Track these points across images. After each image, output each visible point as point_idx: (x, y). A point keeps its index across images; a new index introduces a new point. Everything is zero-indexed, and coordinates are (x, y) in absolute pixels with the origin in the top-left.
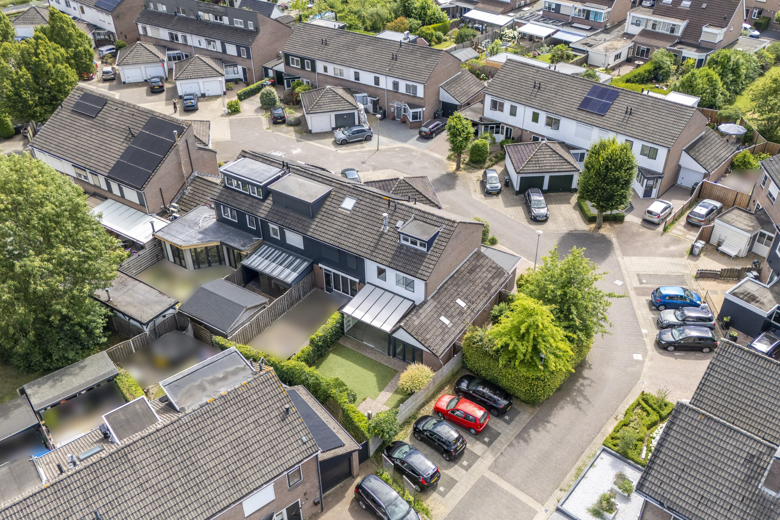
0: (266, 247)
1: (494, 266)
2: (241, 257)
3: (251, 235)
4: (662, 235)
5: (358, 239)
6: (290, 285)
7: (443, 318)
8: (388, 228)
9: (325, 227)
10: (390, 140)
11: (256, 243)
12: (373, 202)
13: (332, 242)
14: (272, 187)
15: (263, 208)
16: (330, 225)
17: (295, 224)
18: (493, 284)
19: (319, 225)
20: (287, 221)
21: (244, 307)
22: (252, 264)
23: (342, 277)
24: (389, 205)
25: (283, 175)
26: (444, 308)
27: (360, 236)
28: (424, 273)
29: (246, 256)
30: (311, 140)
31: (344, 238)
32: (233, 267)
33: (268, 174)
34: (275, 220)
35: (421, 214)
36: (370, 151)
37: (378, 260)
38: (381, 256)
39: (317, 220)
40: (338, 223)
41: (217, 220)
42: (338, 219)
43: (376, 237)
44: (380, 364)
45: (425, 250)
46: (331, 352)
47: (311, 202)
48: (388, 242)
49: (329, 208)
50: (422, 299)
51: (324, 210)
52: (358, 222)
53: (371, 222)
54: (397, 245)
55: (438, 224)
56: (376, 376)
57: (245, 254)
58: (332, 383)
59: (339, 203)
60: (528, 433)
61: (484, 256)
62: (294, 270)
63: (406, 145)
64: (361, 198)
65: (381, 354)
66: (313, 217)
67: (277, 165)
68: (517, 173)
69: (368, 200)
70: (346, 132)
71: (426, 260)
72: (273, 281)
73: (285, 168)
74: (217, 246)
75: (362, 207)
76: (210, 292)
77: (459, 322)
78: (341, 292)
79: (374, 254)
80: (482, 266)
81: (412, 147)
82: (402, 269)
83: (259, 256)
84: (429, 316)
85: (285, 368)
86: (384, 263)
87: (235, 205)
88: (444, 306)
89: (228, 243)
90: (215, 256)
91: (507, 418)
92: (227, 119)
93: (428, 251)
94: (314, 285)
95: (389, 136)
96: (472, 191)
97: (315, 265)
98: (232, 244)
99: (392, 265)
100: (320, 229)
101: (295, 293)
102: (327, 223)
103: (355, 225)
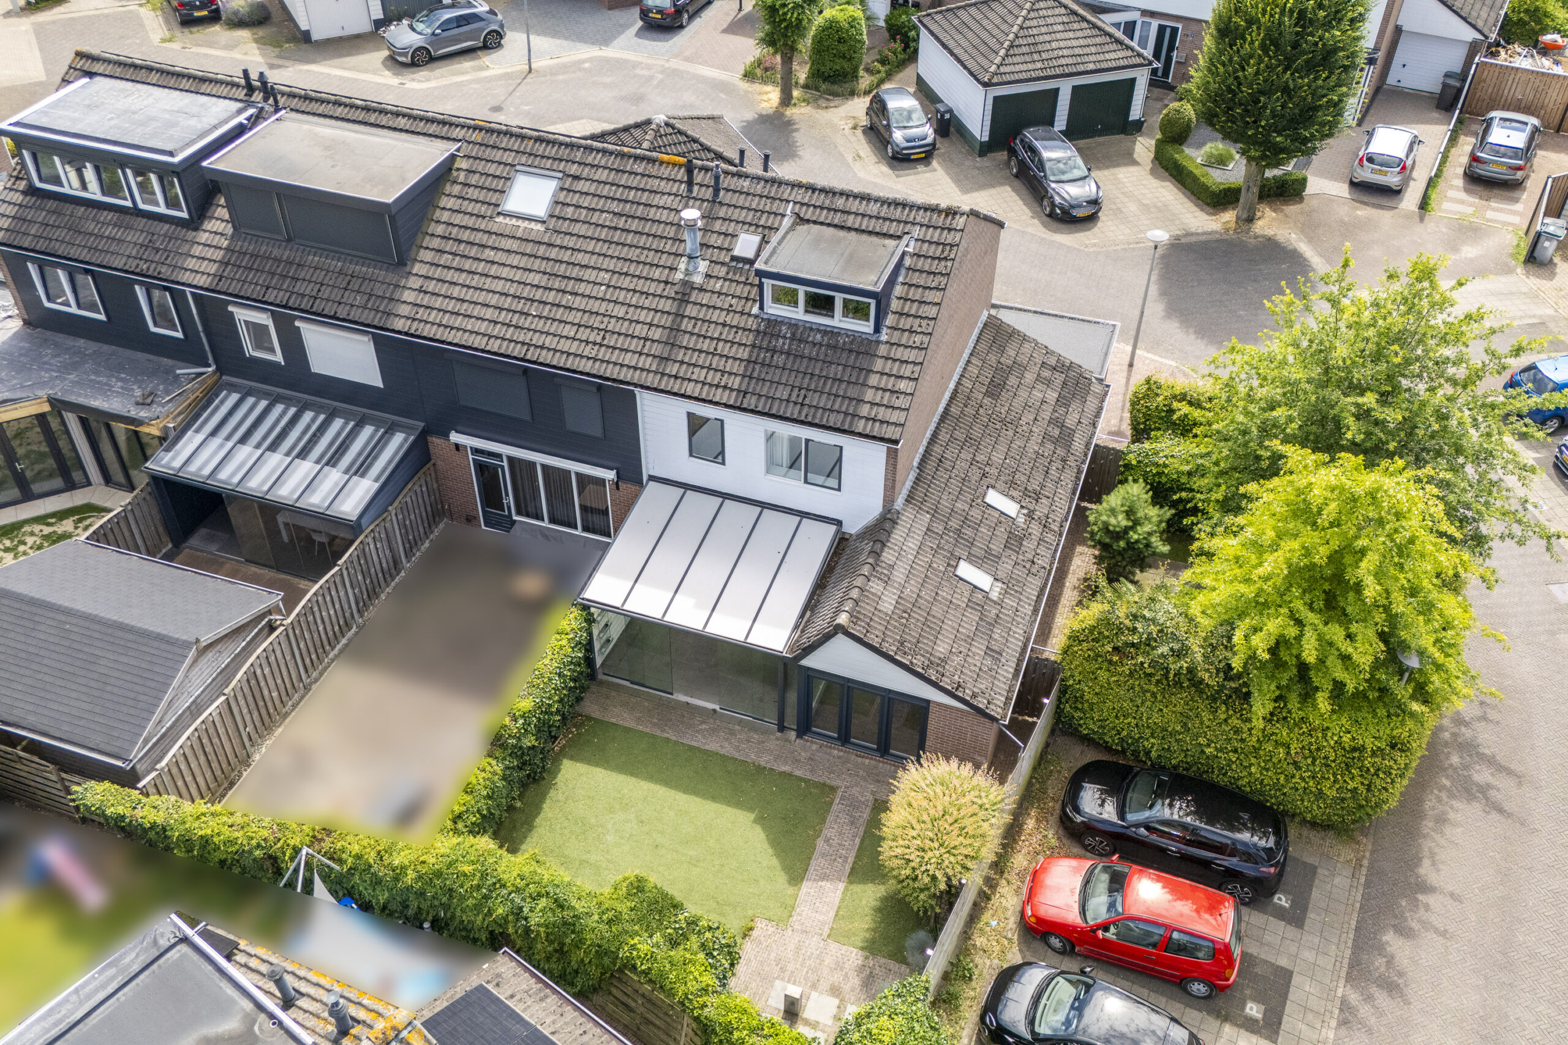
0: (235, 397)
1: (1052, 361)
2: (142, 447)
3: (167, 362)
4: (1422, 219)
5: (596, 322)
6: (354, 528)
7: (966, 570)
8: (703, 266)
9: (456, 291)
10: (558, 41)
11: (193, 390)
12: (624, 179)
13: (494, 345)
14: (217, 163)
15: (197, 250)
16: (476, 281)
17: (336, 295)
18: (1071, 421)
19: (431, 286)
20: (300, 287)
21: (187, 645)
22: (193, 468)
23: (545, 467)
24: (690, 183)
25: (255, 120)
26: (958, 532)
27: (603, 307)
28: (882, 413)
29: (162, 439)
30: (313, 62)
31: (540, 325)
32: (119, 486)
33: (193, 122)
34: (256, 291)
35: (819, 199)
36: (506, 76)
37: (690, 388)
38: (699, 374)
39: (417, 268)
40: (505, 272)
41: (27, 323)
42: (500, 257)
43: (667, 305)
44: (760, 769)
45: (865, 327)
46: (562, 753)
47: (390, 200)
48: (715, 316)
49: (457, 219)
50: (874, 508)
51: (440, 229)
52: (580, 258)
53: (633, 254)
54: (751, 323)
55: (893, 228)
56: (760, 820)
57: (156, 432)
58: (624, 907)
59: (493, 198)
60: (1381, 949)
61: (1013, 334)
62: (360, 469)
63: (611, 52)
64: (574, 169)
65: (753, 729)
66: (401, 262)
67: (224, 90)
68: (985, 85)
69: (602, 175)
70: (420, 27)
71: (879, 365)
72: (281, 519)
73: (258, 96)
74: (41, 418)
75: (586, 202)
76: (33, 602)
77: (1019, 572)
78: (545, 524)
79: (673, 369)
80: (1018, 367)
81: (630, 56)
82: (792, 411)
83: (214, 433)
84: (920, 570)
85: (411, 875)
86: (719, 395)
87: (84, 255)
88: (954, 524)
89: (81, 400)
90: (42, 456)
91: (1281, 900)
92: (26, 23)
93: (877, 329)
94: (438, 511)
95: (555, 34)
96: (849, 158)
97: (435, 441)
98: (98, 403)
99: (751, 402)
100: (438, 303)
101: (378, 553)
102: (462, 278)
103: (575, 272)
